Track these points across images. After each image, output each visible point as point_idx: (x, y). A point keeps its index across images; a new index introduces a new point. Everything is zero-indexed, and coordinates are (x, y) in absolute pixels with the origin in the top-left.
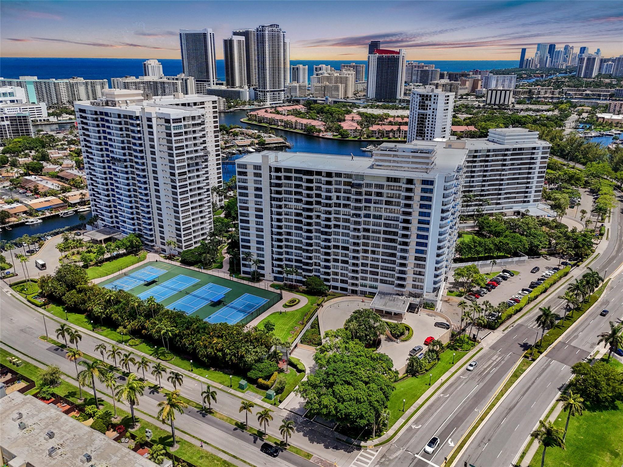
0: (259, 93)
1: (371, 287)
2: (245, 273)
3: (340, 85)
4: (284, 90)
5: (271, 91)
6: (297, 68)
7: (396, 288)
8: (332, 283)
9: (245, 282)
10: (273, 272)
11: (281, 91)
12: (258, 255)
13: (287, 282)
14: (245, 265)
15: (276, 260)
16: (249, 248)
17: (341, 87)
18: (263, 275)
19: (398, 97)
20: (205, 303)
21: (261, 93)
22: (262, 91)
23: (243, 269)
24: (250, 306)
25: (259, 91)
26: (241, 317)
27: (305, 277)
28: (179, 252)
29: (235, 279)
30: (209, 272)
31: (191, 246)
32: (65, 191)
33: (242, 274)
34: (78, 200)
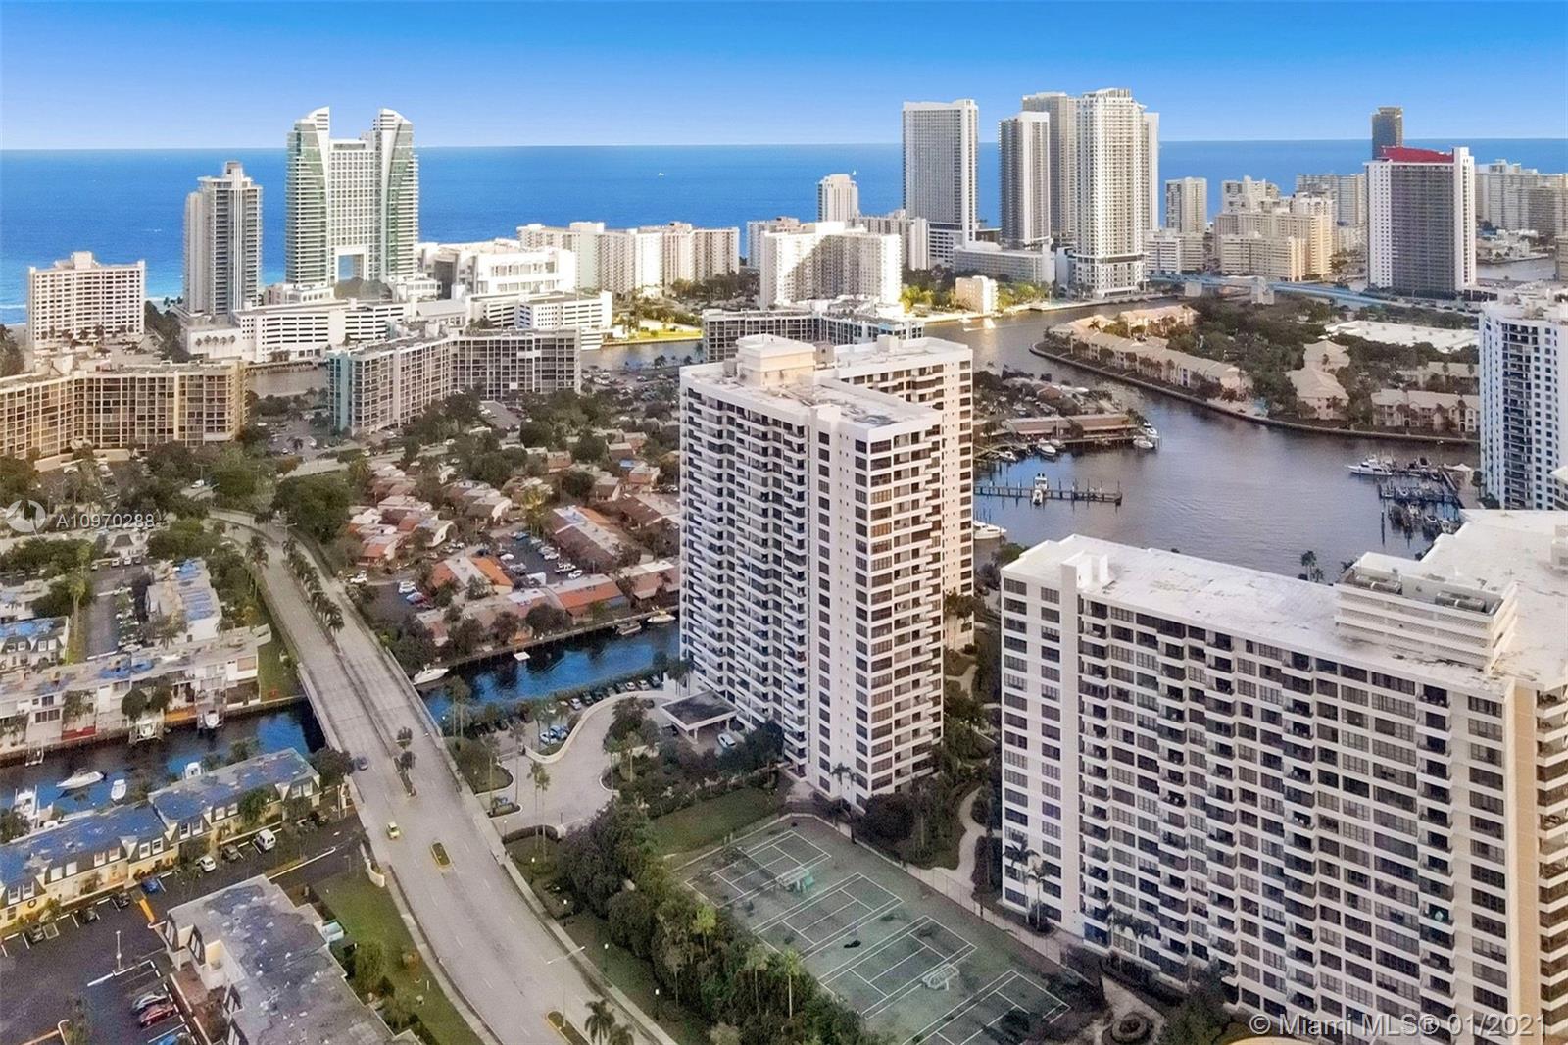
0: (1079, 265)
2: (1013, 896)
3: (1291, 239)
4: (1141, 257)
5: (1111, 260)
6: (1179, 187)
8: (1243, 980)
9: (1014, 931)
10: (1082, 910)
11: (1134, 258)
13: (1117, 950)
14: (1012, 873)
15: (1091, 872)
16: (1025, 820)
17: (1295, 245)
18: (1058, 913)
19: (1461, 286)
21: (1082, 265)
22: (1086, 260)
23: (1007, 883)
25: (1080, 259)
27: (1165, 942)
28: (859, 799)
29: (988, 915)
30: (925, 876)
31: (887, 781)
32: (630, 559)
33: (1005, 902)
34: (652, 592)
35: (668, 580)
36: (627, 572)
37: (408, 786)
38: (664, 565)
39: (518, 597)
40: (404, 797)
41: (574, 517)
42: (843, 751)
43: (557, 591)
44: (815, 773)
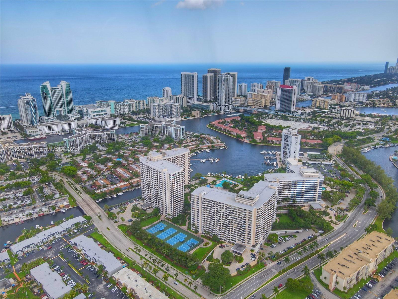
1: (234, 241)
2: (192, 229)
4: (231, 105)
5: (224, 106)
7: (242, 243)
8: (221, 238)
9: (192, 233)
10: (202, 231)
12: (197, 224)
13: (206, 235)
15: (203, 227)
16: (194, 221)
18: (199, 231)
20: (178, 241)
22: (220, 106)
23: (192, 228)
24: (193, 244)
25: (218, 105)
26: (189, 248)
27: (212, 234)
28: (171, 217)
29: (189, 231)
30: (181, 227)
31: (176, 215)
32: (131, 178)
33: (192, 230)
34: (136, 184)
35: (138, 183)
36: (131, 181)
37: (101, 220)
38: (137, 179)
39: (112, 187)
40: (100, 221)
41: (119, 170)
42: (169, 211)
43: (119, 185)
44: (165, 214)
